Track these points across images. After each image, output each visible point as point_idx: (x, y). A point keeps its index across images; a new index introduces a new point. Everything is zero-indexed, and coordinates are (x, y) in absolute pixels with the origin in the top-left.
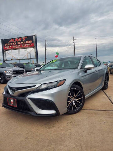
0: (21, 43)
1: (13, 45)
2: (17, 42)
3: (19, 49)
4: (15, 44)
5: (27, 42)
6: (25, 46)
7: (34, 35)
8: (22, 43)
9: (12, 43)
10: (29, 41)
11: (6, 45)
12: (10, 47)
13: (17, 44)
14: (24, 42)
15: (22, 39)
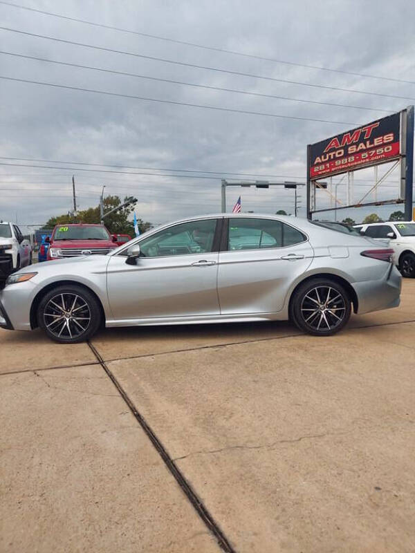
0: (359, 148)
1: (335, 159)
2: (346, 148)
3: (351, 169)
4: (340, 153)
5: (377, 142)
6: (369, 157)
7: (405, 110)
8: (361, 146)
9: (332, 154)
10: (385, 138)
11: (318, 160)
12: (326, 168)
13: (347, 155)
14: (368, 143)
15: (363, 134)
